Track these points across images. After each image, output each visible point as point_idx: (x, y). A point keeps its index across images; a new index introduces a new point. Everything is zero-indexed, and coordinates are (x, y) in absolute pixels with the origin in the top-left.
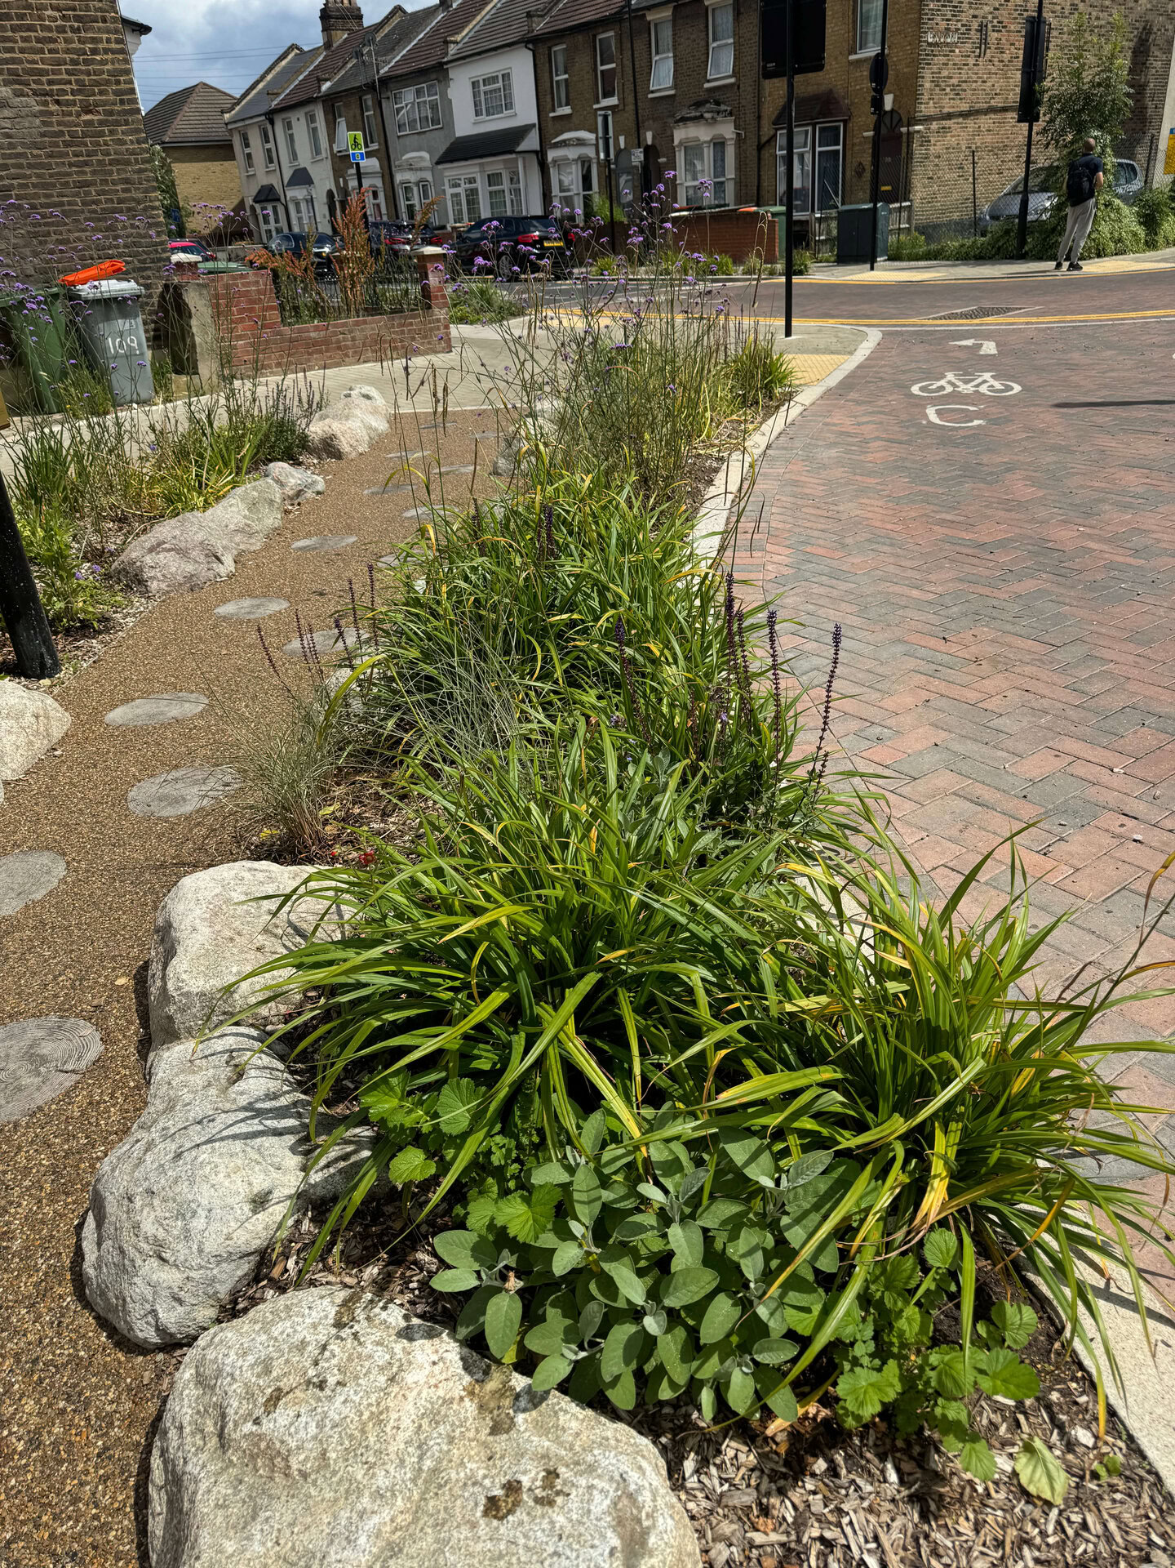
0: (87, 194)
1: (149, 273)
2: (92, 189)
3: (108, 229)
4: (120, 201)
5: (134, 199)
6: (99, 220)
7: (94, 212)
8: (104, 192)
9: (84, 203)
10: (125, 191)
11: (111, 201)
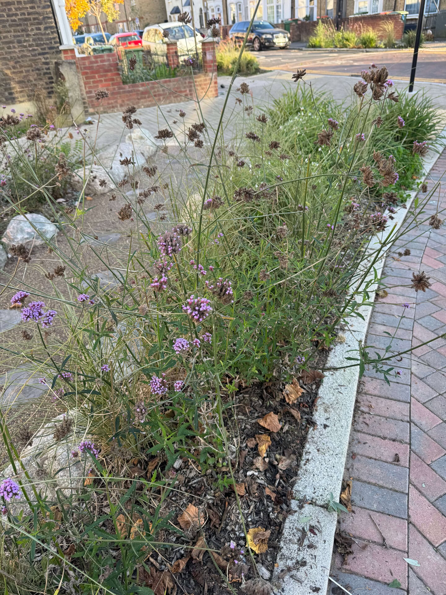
0: (10, 10)
1: (48, 56)
2: (12, 7)
3: (23, 30)
4: (29, 14)
5: (37, 13)
6: (18, 25)
7: (15, 21)
8: (20, 9)
9: (8, 16)
10: (32, 8)
11: (24, 14)
